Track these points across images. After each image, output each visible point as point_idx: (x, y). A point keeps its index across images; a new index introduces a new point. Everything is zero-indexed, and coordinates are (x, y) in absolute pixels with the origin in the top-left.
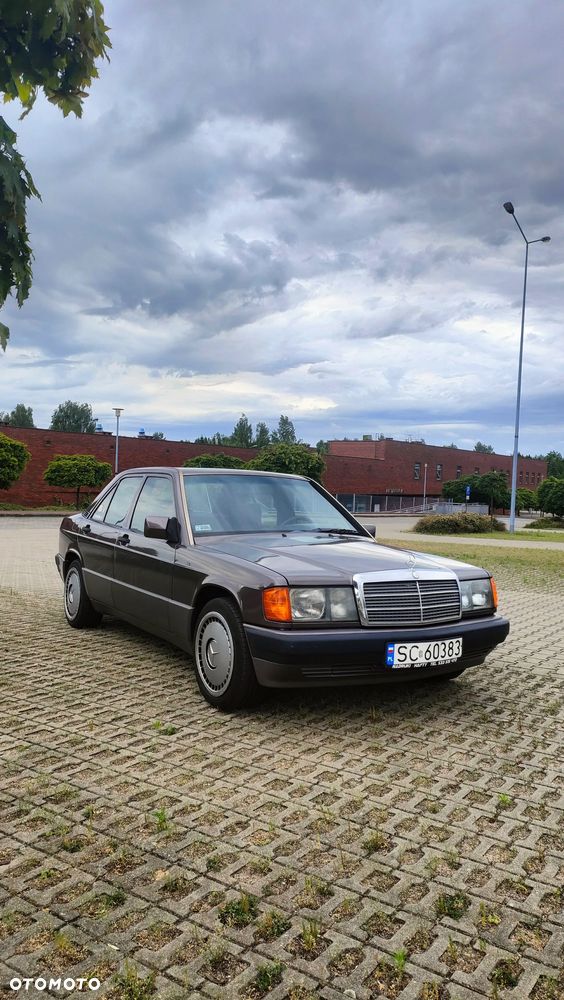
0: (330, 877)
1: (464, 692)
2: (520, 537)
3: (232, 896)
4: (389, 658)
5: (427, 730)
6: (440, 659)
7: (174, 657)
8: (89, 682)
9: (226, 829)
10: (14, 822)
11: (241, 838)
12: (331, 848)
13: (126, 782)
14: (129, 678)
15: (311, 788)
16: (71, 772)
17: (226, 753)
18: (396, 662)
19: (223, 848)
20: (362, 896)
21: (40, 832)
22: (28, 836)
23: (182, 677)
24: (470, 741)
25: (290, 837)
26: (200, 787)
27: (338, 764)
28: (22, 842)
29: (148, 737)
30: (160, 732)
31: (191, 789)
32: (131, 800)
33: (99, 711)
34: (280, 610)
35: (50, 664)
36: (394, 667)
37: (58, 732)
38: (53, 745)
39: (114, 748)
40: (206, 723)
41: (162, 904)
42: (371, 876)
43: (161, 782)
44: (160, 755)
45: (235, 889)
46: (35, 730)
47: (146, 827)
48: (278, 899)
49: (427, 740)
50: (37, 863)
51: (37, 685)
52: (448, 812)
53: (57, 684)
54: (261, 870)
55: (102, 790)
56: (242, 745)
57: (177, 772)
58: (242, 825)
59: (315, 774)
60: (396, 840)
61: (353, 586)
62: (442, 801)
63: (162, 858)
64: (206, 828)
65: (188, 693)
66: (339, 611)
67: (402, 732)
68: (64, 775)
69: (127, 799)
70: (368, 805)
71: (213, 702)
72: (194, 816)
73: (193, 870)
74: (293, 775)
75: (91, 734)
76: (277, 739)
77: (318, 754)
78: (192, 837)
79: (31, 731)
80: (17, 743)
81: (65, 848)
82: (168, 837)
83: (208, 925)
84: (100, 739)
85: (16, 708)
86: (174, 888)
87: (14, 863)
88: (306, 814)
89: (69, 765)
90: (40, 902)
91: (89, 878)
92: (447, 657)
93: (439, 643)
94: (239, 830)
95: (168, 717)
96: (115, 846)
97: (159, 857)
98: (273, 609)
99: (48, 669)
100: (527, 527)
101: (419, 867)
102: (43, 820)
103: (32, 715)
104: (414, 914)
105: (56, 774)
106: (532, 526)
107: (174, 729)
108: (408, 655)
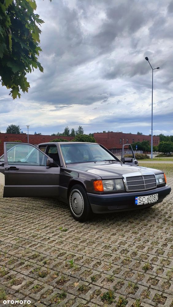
0: (135, 281)
1: (156, 211)
2: (155, 160)
3: (104, 291)
4: (136, 202)
5: (149, 225)
6: (152, 201)
7: (59, 204)
8: (34, 214)
9: (94, 265)
10: (20, 267)
11: (100, 268)
12: (132, 270)
13: (55, 250)
14: (47, 212)
15: (118, 248)
16: (35, 247)
17: (86, 237)
18: (138, 203)
19: (95, 273)
20: (149, 288)
21: (30, 271)
22: (26, 272)
23: (64, 211)
24: (164, 228)
25: (116, 267)
26: (81, 250)
27: (124, 239)
28: (24, 275)
29: (58, 233)
30: (62, 231)
31: (78, 251)
32: (58, 256)
33: (40, 225)
34: (99, 188)
35: (19, 209)
36: (138, 205)
37: (27, 233)
38: (27, 237)
39: (48, 238)
40: (76, 227)
41: (80, 296)
42: (149, 280)
43: (67, 248)
44: (64, 239)
45: (104, 288)
46: (19, 233)
47: (66, 266)
48: (120, 291)
49: (150, 228)
50: (31, 283)
51: (17, 217)
52: (167, 254)
53: (23, 216)
54: (110, 280)
55: (47, 253)
56: (90, 234)
57: (71, 245)
58: (99, 263)
59: (118, 243)
60: (153, 266)
61: (123, 178)
62: (163, 250)
63: (75, 278)
64: (87, 265)
65: (67, 217)
66: (119, 187)
67: (142, 226)
68: (33, 248)
69: (57, 256)
70: (139, 253)
71: (77, 219)
72: (82, 261)
73: (87, 282)
74: (110, 244)
75: (39, 233)
76: (101, 231)
77: (117, 235)
78: (83, 269)
79: (18, 233)
80: (14, 238)
81: (41, 277)
82: (75, 270)
83: (98, 304)
84: (42, 234)
85: (11, 225)
86: (82, 290)
87: (23, 283)
88: (120, 258)
89: (34, 244)
90: (36, 298)
91: (52, 288)
92: (154, 200)
93: (151, 196)
94: (98, 265)
95: (63, 225)
96: (58, 275)
97: (74, 277)
98: (97, 187)
99: (19, 211)
100: (156, 157)
101: (164, 275)
102: (30, 266)
103: (17, 227)
104: (169, 294)
105: (30, 248)
106: (157, 157)
107: (66, 229)
108: (142, 200)
